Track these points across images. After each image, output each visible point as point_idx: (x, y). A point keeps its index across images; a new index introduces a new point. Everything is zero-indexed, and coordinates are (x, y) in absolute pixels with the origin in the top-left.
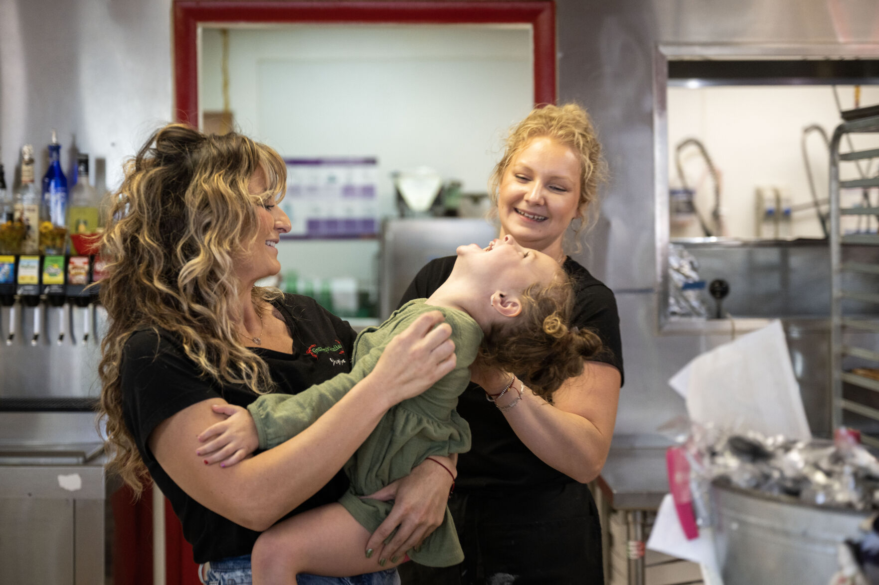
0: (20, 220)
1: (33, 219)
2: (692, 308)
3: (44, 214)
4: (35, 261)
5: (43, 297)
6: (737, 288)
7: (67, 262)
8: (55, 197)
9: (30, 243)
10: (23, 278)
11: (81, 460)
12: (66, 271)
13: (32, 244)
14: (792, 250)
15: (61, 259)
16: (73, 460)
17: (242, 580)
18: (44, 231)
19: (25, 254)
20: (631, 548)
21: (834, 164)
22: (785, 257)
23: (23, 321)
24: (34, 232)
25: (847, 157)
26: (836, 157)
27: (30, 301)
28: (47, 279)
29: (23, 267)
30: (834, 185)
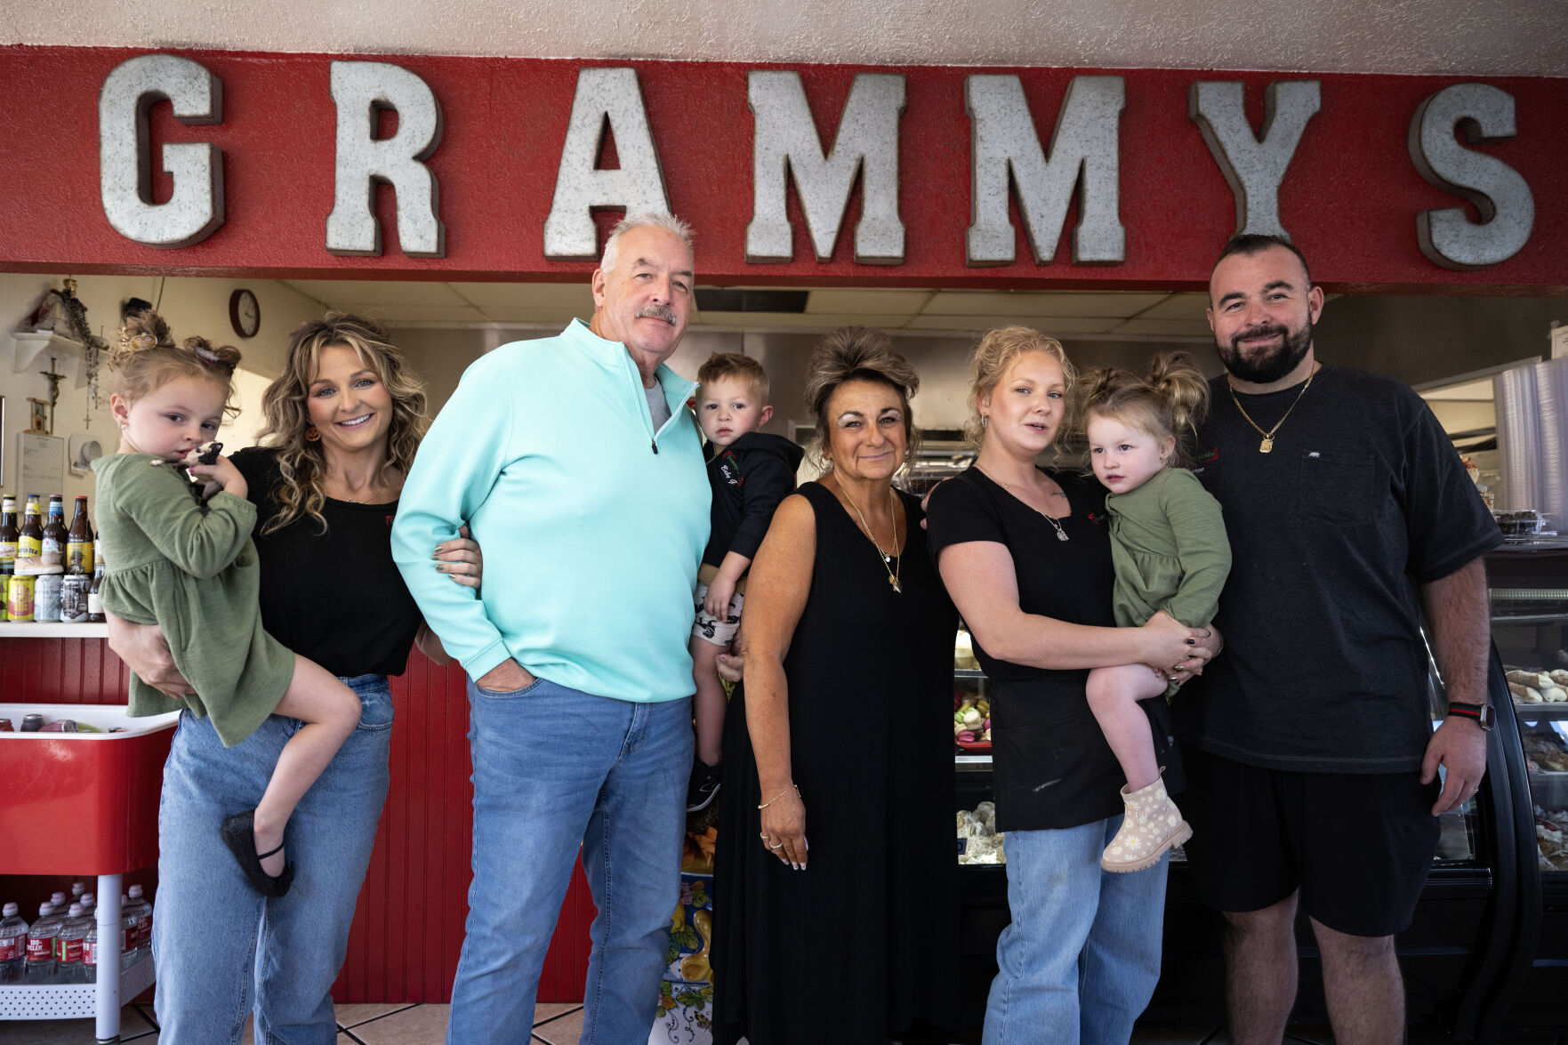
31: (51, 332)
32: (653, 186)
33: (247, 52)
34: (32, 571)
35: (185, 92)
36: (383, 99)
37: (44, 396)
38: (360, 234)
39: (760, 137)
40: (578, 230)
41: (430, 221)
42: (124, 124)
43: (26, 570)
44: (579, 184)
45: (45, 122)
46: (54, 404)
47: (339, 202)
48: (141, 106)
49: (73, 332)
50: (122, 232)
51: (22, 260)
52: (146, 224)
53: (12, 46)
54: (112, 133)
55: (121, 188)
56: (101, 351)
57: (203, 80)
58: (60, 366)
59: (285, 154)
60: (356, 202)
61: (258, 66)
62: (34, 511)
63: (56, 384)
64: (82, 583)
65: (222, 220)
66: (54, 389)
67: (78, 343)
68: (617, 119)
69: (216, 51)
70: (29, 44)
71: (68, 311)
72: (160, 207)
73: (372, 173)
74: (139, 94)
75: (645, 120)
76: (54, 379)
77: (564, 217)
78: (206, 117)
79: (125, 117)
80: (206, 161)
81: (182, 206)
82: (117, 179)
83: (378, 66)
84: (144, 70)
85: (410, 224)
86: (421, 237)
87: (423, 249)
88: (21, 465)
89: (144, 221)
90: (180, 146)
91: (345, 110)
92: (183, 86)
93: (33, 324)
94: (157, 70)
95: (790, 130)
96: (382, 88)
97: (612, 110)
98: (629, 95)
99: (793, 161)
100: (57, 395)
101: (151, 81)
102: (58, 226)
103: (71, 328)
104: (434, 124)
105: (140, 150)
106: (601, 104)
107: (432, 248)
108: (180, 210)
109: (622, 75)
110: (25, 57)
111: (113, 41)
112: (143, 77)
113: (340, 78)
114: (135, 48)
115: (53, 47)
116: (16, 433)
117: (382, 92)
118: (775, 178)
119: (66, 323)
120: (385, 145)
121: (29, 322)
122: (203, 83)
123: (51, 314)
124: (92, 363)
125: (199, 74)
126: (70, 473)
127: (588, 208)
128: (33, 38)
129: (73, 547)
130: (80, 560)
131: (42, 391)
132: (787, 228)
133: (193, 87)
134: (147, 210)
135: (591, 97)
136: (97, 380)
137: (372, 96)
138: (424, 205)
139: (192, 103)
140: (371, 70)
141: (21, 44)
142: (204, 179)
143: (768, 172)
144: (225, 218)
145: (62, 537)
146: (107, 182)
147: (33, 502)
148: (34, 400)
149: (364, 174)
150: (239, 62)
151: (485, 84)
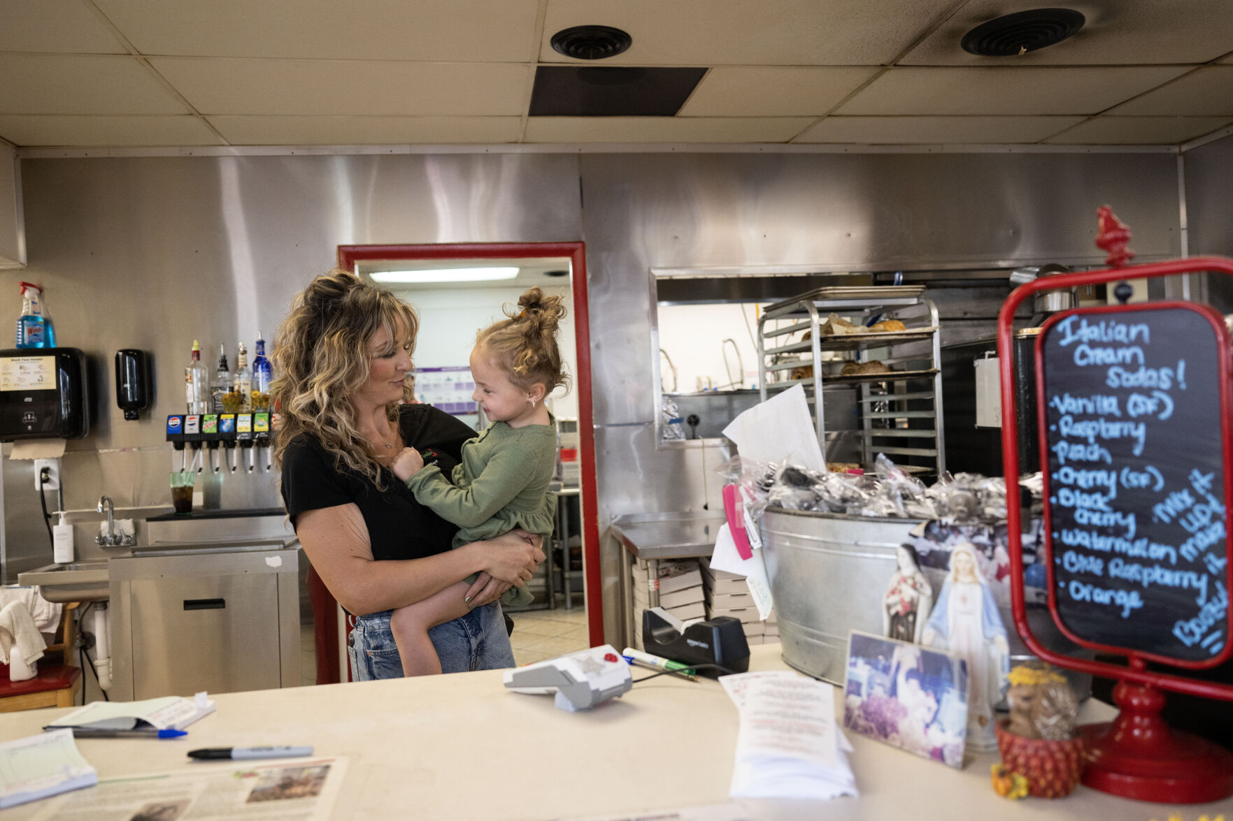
0: (238, 391)
1: (246, 390)
2: (676, 434)
3: (255, 387)
4: (249, 417)
5: (255, 441)
6: (703, 420)
7: (270, 417)
8: (261, 374)
9: (245, 406)
10: (240, 429)
11: (282, 546)
12: (270, 423)
13: (247, 406)
14: (735, 397)
15: (267, 415)
16: (277, 547)
17: (380, 626)
18: (254, 397)
19: (242, 413)
20: (650, 584)
21: (760, 340)
22: (730, 402)
23: (243, 458)
24: (248, 399)
25: (768, 336)
26: (762, 336)
27: (246, 444)
28: (257, 429)
29: (240, 421)
30: (761, 353)
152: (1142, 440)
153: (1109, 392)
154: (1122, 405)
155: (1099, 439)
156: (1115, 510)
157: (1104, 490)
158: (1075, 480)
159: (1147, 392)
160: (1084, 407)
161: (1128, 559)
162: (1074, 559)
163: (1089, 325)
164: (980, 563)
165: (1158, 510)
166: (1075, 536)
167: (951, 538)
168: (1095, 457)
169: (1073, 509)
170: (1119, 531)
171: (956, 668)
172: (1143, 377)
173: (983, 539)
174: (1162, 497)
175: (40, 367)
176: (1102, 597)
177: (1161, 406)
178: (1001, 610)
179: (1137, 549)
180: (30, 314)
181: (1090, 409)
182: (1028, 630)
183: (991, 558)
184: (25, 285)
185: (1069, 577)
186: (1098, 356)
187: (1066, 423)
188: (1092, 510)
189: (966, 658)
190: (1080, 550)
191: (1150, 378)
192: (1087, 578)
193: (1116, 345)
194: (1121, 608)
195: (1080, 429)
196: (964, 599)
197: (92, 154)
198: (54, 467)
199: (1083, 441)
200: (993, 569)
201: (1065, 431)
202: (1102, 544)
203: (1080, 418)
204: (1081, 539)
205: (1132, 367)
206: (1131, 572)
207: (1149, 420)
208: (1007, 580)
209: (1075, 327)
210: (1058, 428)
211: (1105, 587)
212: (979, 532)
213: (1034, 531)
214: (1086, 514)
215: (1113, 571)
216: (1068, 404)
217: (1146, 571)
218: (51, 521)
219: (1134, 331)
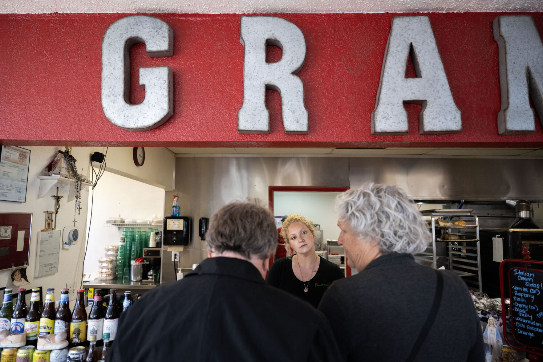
31: (59, 176)
32: (444, 87)
33: (188, 14)
34: (48, 347)
35: (153, 37)
36: (273, 38)
37: (52, 209)
38: (259, 121)
39: (510, 56)
40: (396, 115)
41: (303, 112)
42: (117, 56)
43: (45, 347)
44: (396, 87)
45: (68, 57)
46: (57, 212)
47: (246, 100)
48: (126, 46)
49: (69, 173)
50: (113, 122)
51: (51, 139)
52: (128, 116)
53: (51, 14)
54: (109, 62)
55: (113, 95)
56: (83, 183)
57: (164, 29)
58: (61, 191)
59: (210, 73)
60: (257, 101)
61: (195, 22)
62: (50, 300)
63: (58, 201)
64: (81, 356)
65: (172, 113)
66: (58, 204)
67: (71, 180)
68: (418, 47)
69: (170, 14)
70: (61, 13)
71: (67, 162)
72: (137, 106)
73: (267, 83)
74: (126, 39)
75: (436, 47)
76: (58, 198)
77: (387, 108)
78: (166, 51)
79: (118, 52)
80: (166, 78)
81: (150, 106)
82: (111, 90)
83: (270, 19)
84: (129, 24)
85: (290, 113)
86: (298, 122)
87: (299, 129)
88: (39, 251)
89: (126, 115)
90: (150, 69)
91: (250, 45)
92: (152, 33)
93: (49, 171)
94: (137, 24)
95: (529, 52)
96: (273, 31)
97: (415, 42)
98: (426, 32)
99: (532, 70)
100: (59, 207)
101: (133, 31)
102: (73, 118)
103: (68, 171)
104: (305, 52)
105: (125, 72)
106: (408, 38)
107: (305, 129)
108: (149, 107)
109: (421, 21)
110: (58, 20)
111: (110, 10)
112: (129, 29)
113: (247, 27)
114: (123, 13)
115: (75, 14)
116: (37, 232)
117: (273, 34)
118: (522, 81)
119: (66, 168)
120: (274, 66)
121: (47, 169)
122: (164, 31)
123: (59, 164)
124: (78, 190)
125: (162, 27)
126: (63, 248)
127: (402, 102)
128: (64, 8)
129: (74, 326)
130: (79, 334)
131: (51, 205)
132: (530, 112)
133: (159, 34)
134: (128, 108)
135: (401, 34)
136: (80, 199)
137: (267, 37)
138: (299, 102)
139: (157, 42)
140: (266, 21)
141: (57, 13)
142: (164, 88)
143: (516, 78)
144: (174, 112)
145: (67, 318)
146: (105, 91)
147: (50, 294)
148: (47, 212)
149: (262, 83)
150: (183, 20)
151: (331, 29)
152: (533, 299)
153: (526, 287)
154: (529, 290)
155: (523, 297)
156: (528, 314)
157: (525, 309)
158: (518, 305)
159: (534, 289)
160: (520, 289)
161: (531, 326)
162: (518, 324)
163: (521, 271)
164: (495, 322)
165: (537, 315)
166: (518, 319)
167: (488, 315)
168: (523, 301)
169: (518, 312)
170: (528, 319)
171: (490, 347)
172: (533, 285)
173: (496, 316)
174: (538, 312)
175: (179, 223)
176: (525, 333)
177: (537, 292)
178: (501, 334)
179: (533, 323)
180: (175, 205)
181: (521, 290)
182: (508, 339)
183: (498, 321)
184: (175, 196)
185: (517, 328)
186: (523, 278)
187: (516, 292)
188: (523, 313)
189: (492, 345)
190: (520, 322)
191: (535, 285)
192: (521, 328)
193: (527, 277)
194: (530, 336)
195: (519, 294)
196: (492, 331)
197: (197, 156)
198: (178, 254)
199: (520, 297)
200: (499, 323)
201: (516, 294)
202: (525, 321)
203: (519, 291)
204: (520, 319)
205: (531, 282)
206: (532, 328)
207: (535, 295)
208: (502, 326)
209: (518, 271)
210: (514, 293)
211: (526, 331)
212: (495, 314)
213: (509, 315)
214: (521, 314)
215: (527, 328)
216: (516, 288)
217: (535, 329)
218: (176, 271)
219: (531, 275)
